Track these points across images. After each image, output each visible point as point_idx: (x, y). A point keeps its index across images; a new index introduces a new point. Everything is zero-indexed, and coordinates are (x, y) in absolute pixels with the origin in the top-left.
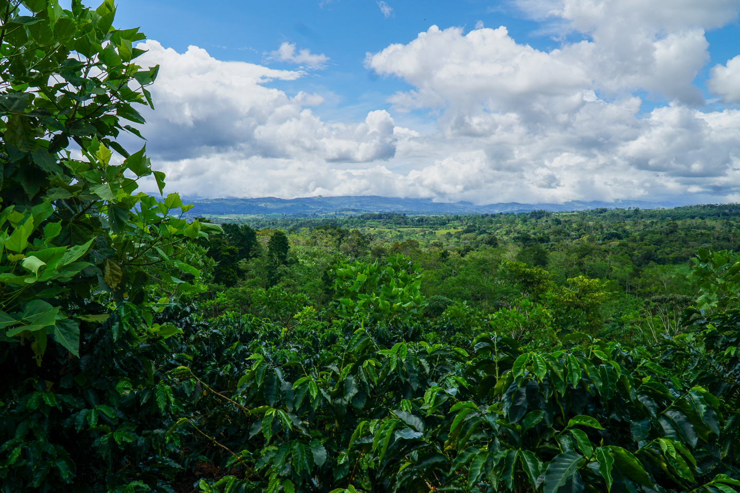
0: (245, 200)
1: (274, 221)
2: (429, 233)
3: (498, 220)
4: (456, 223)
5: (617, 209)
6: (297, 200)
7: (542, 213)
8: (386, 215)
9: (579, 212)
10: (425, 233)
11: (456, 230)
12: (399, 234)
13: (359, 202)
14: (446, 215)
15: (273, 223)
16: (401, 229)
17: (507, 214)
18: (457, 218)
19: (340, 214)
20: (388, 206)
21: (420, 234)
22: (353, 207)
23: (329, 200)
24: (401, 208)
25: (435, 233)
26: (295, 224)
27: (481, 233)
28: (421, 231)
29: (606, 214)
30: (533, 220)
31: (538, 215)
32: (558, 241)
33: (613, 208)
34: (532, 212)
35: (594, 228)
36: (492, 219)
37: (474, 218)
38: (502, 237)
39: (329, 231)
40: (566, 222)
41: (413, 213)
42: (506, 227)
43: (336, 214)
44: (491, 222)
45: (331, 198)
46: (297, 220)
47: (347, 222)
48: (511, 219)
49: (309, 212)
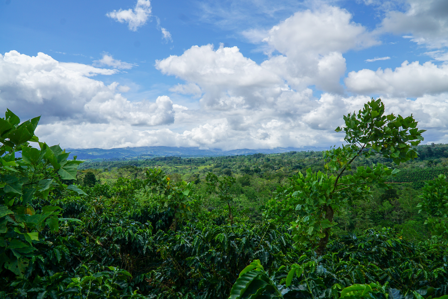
0: (78, 150)
1: (97, 164)
2: (194, 168)
3: (235, 160)
4: (211, 162)
5: (302, 151)
6: (114, 150)
7: (260, 155)
8: (169, 158)
9: (280, 154)
10: (192, 168)
11: (210, 166)
12: (176, 169)
13: (153, 150)
14: (205, 157)
15: (97, 165)
16: (177, 167)
17: (241, 156)
18: (211, 159)
19: (140, 158)
20: (171, 152)
21: (189, 169)
22: (149, 153)
23: (134, 149)
24: (179, 153)
25: (198, 168)
26: (111, 165)
27: (224, 168)
28: (190, 167)
29: (296, 154)
30: (255, 159)
31: (258, 156)
32: (265, 171)
33: (300, 151)
34: (255, 155)
35: (287, 163)
36: (231, 158)
37: (222, 159)
38: (236, 169)
39: (129, 169)
40: (273, 160)
41: (185, 156)
42: (238, 164)
43: (138, 158)
44: (230, 161)
45: (134, 148)
46: (113, 162)
47: (144, 163)
48: (242, 158)
49: (121, 157)
